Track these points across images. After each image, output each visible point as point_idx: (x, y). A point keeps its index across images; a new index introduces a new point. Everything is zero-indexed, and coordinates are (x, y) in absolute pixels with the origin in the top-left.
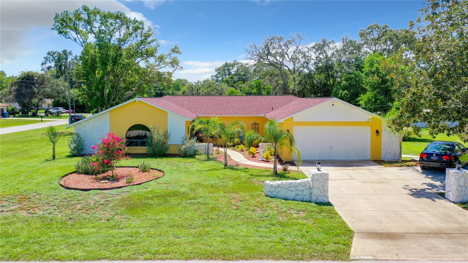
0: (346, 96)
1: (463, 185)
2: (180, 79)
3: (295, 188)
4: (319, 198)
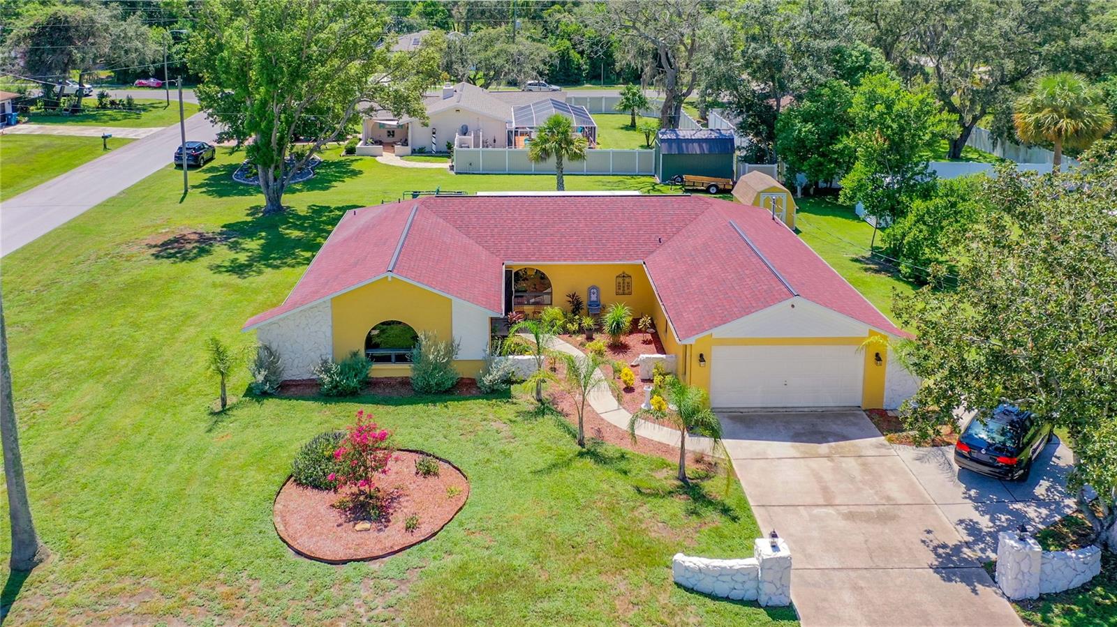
0: (810, 137)
1: (1026, 570)
3: (729, 577)
4: (773, 598)
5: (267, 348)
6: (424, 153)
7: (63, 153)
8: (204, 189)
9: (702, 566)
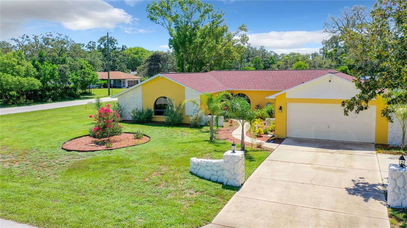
1: (401, 186)
2: (293, 53)
3: (210, 167)
4: (230, 181)
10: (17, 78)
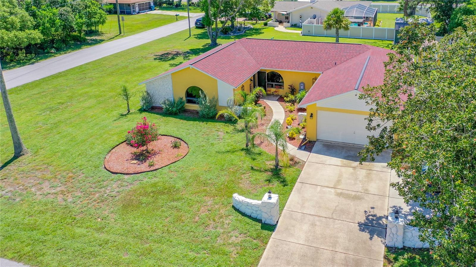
1: (395, 233)
3: (251, 207)
4: (267, 220)
5: (148, 94)
6: (296, 26)
7: (161, 21)
8: (196, 36)
9: (241, 200)
10: (13, 33)
